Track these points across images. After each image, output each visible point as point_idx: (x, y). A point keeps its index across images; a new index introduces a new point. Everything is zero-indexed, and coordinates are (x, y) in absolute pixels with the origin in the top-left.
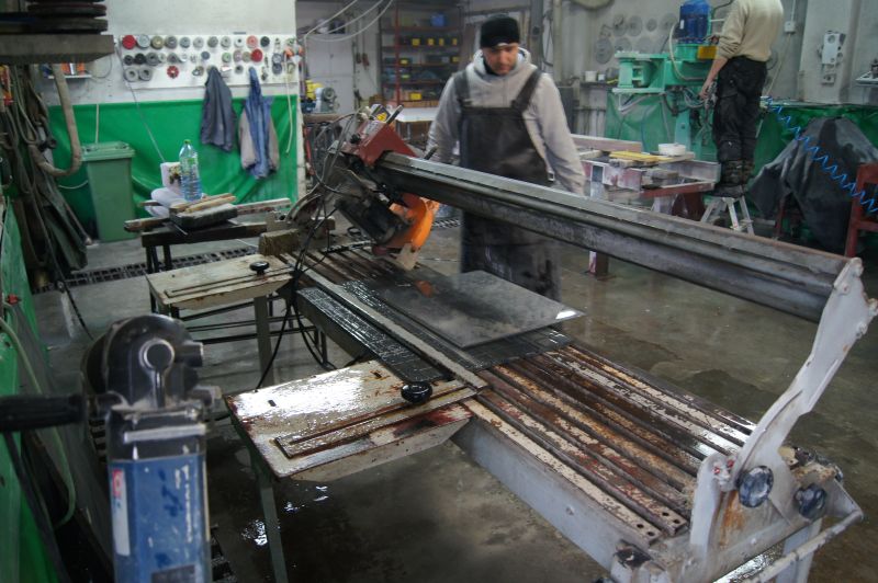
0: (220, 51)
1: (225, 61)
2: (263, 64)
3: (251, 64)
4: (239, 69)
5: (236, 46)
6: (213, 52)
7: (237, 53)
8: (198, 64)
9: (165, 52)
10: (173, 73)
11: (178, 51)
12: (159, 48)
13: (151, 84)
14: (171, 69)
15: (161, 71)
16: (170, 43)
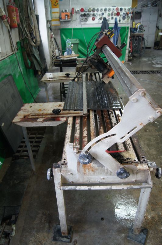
0: (107, 12)
1: (109, 15)
2: (120, 16)
3: (116, 17)
4: (112, 18)
5: (112, 11)
6: (106, 13)
7: (112, 13)
8: (100, 17)
9: (92, 13)
10: (93, 19)
11: (95, 13)
12: (90, 12)
13: (87, 23)
14: (93, 18)
15: (90, 19)
16: (93, 10)
